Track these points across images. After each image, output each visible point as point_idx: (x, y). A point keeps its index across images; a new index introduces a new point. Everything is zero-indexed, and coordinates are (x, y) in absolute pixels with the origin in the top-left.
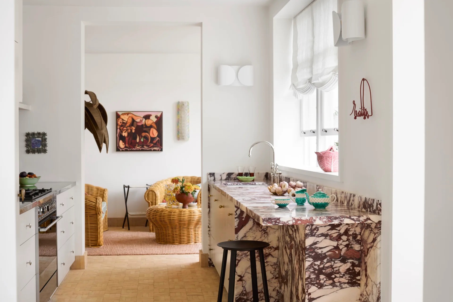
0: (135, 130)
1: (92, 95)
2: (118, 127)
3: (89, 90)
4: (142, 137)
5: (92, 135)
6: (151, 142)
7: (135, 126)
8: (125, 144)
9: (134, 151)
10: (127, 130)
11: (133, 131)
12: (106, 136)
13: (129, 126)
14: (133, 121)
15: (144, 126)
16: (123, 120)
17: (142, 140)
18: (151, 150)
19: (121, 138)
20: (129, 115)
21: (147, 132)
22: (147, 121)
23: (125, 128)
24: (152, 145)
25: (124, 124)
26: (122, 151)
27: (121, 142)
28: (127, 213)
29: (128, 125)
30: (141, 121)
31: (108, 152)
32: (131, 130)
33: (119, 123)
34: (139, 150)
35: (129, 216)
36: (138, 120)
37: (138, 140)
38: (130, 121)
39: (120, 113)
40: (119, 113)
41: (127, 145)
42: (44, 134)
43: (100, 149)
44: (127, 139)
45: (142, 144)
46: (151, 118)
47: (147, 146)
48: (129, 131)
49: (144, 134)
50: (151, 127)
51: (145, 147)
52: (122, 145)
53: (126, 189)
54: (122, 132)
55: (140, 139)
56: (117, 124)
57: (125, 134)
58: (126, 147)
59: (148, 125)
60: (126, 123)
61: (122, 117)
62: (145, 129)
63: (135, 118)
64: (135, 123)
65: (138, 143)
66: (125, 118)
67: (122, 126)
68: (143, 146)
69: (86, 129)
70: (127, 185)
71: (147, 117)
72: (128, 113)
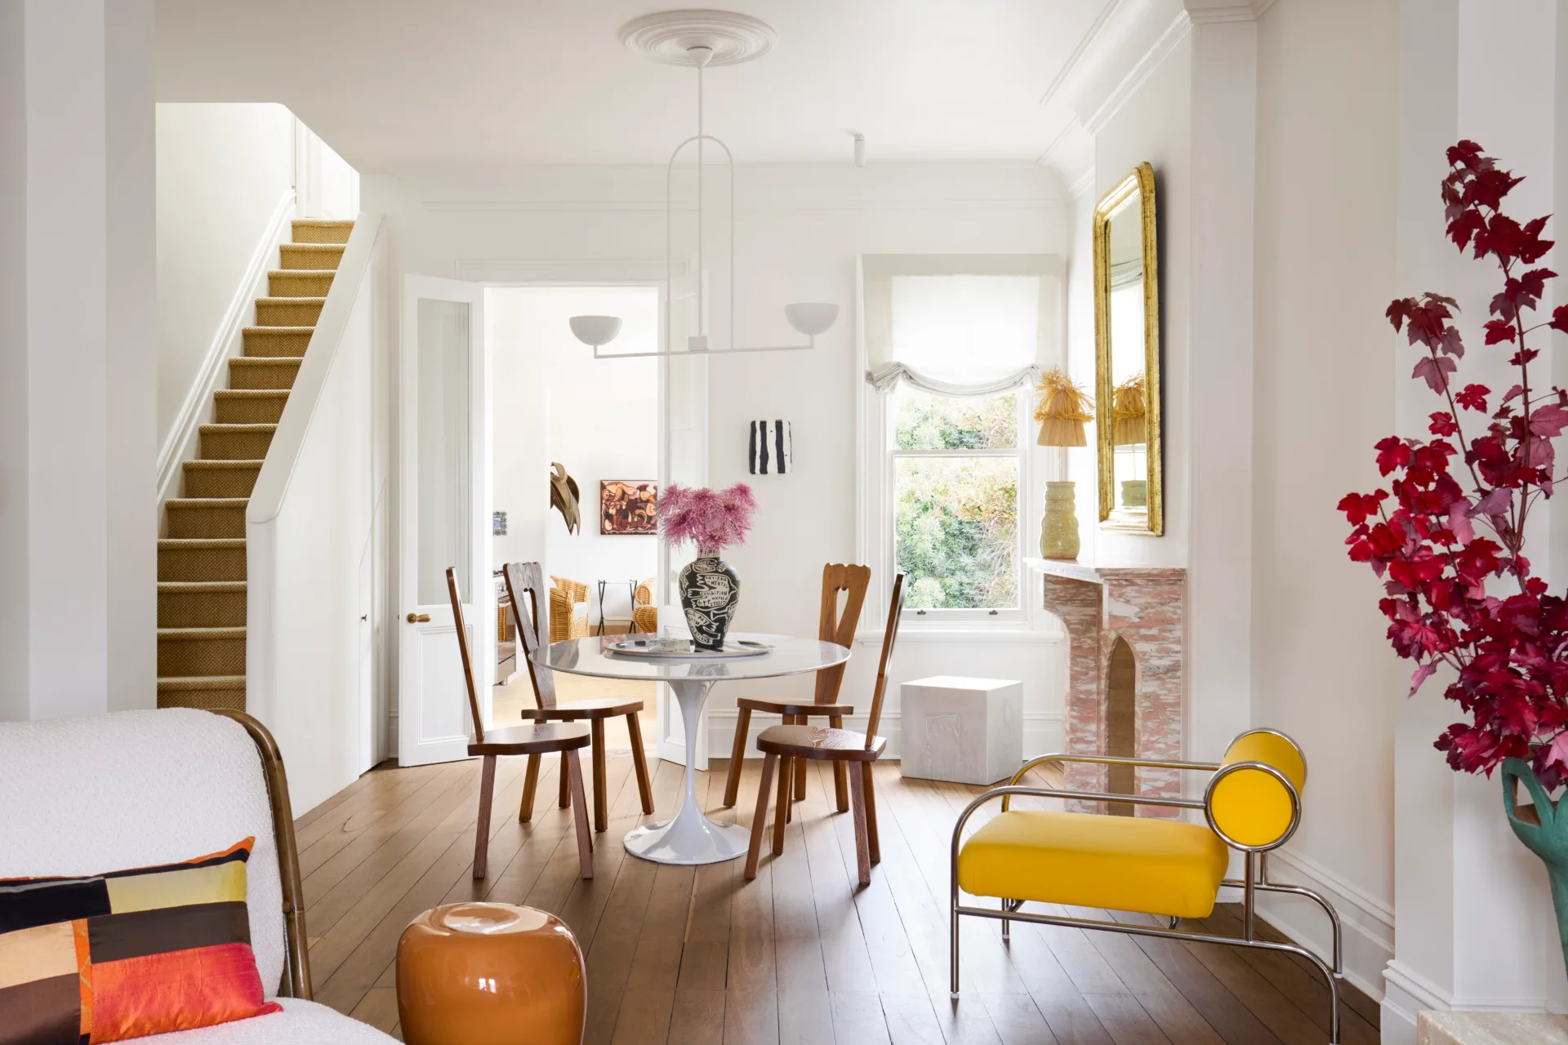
0: (627, 505)
1: (560, 467)
2: (604, 502)
3: (555, 462)
4: (635, 515)
5: (561, 514)
6: (648, 522)
7: (627, 500)
8: (613, 524)
9: (625, 534)
10: (615, 505)
11: (624, 507)
12: (577, 515)
13: (619, 500)
14: (624, 493)
15: (639, 501)
16: (610, 492)
17: (636, 519)
18: (647, 534)
19: (608, 516)
20: (619, 485)
21: (643, 509)
22: (642, 493)
23: (612, 503)
24: (649, 526)
25: (611, 497)
26: (609, 534)
27: (607, 521)
28: (602, 618)
29: (616, 499)
30: (635, 493)
31: (580, 533)
32: (621, 506)
33: (604, 496)
34: (631, 534)
35: (605, 623)
36: (630, 493)
37: (630, 520)
38: (619, 493)
39: (606, 483)
40: (604, 482)
41: (615, 526)
42: (504, 514)
43: (571, 531)
44: (615, 518)
45: (636, 525)
46: (648, 489)
47: (642, 527)
48: (619, 506)
49: (638, 512)
50: (648, 501)
51: (640, 529)
52: (608, 526)
53: (602, 585)
54: (609, 509)
55: (633, 518)
56: (602, 498)
57: (612, 511)
58: (613, 529)
59: (644, 499)
60: (615, 496)
61: (609, 488)
62: (639, 505)
63: (626, 489)
64: (626, 496)
65: (630, 523)
66: (613, 489)
67: (608, 500)
68: (637, 527)
69: (554, 506)
70: (602, 580)
71: (643, 488)
72: (616, 483)
